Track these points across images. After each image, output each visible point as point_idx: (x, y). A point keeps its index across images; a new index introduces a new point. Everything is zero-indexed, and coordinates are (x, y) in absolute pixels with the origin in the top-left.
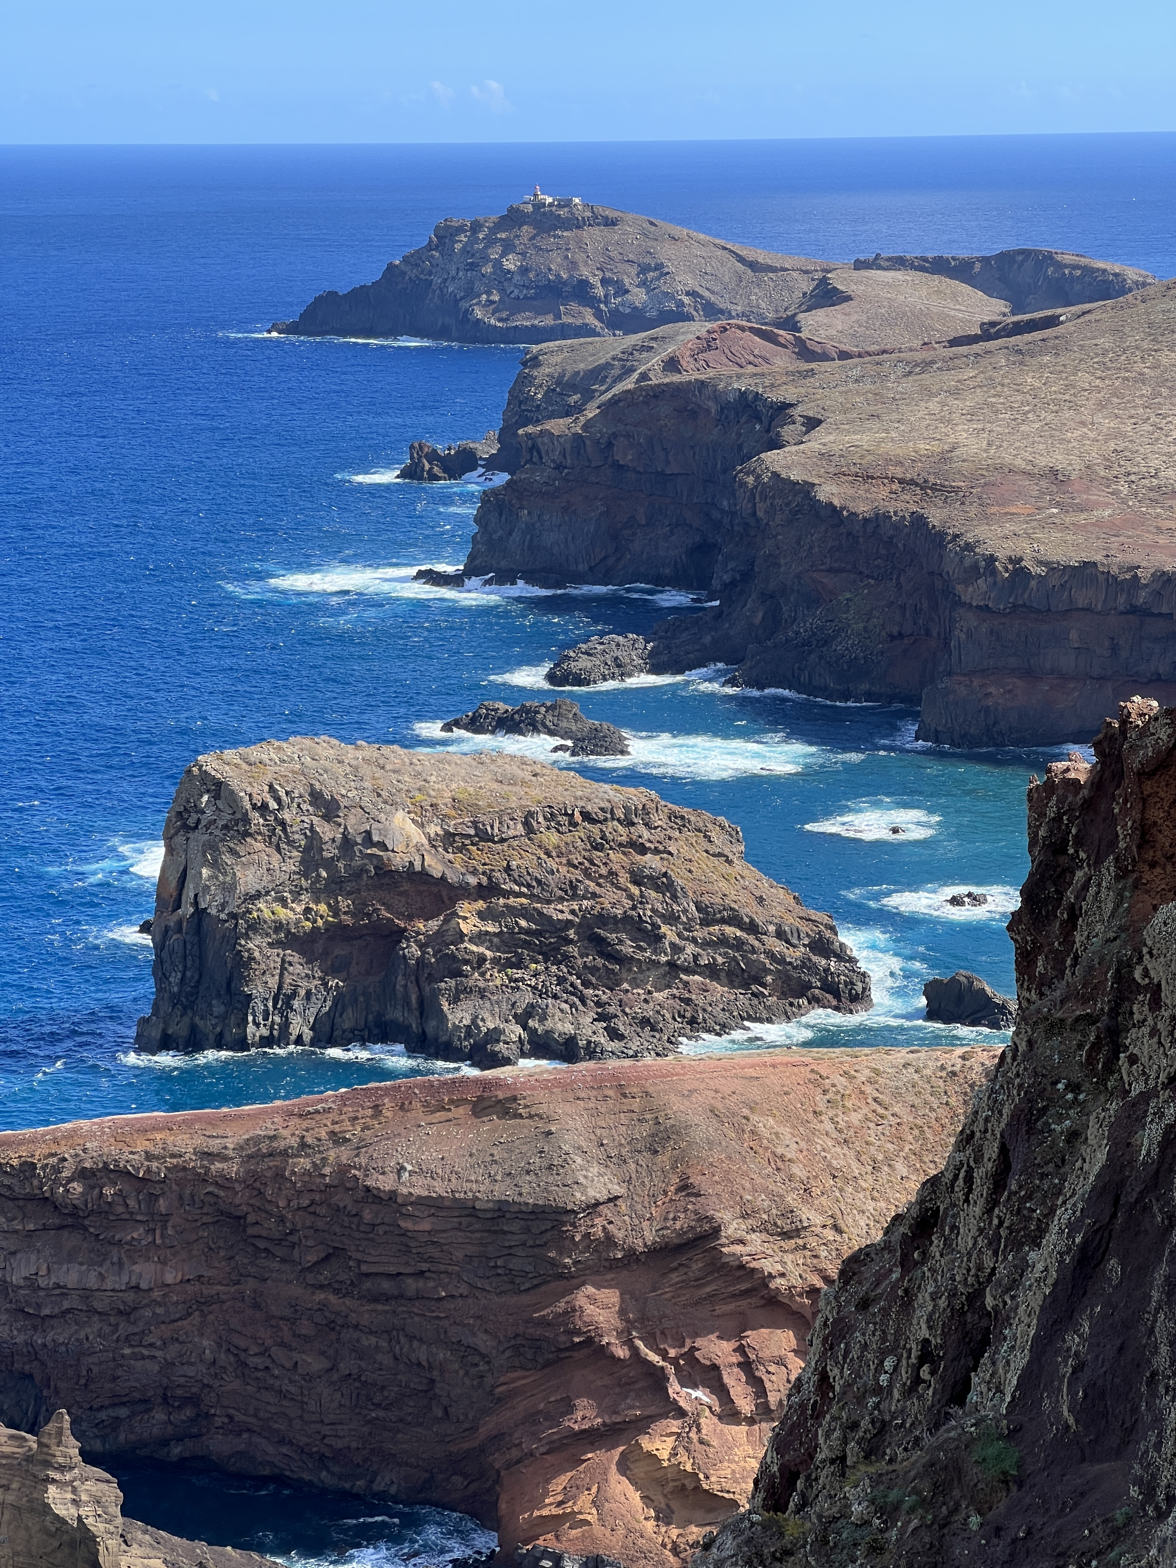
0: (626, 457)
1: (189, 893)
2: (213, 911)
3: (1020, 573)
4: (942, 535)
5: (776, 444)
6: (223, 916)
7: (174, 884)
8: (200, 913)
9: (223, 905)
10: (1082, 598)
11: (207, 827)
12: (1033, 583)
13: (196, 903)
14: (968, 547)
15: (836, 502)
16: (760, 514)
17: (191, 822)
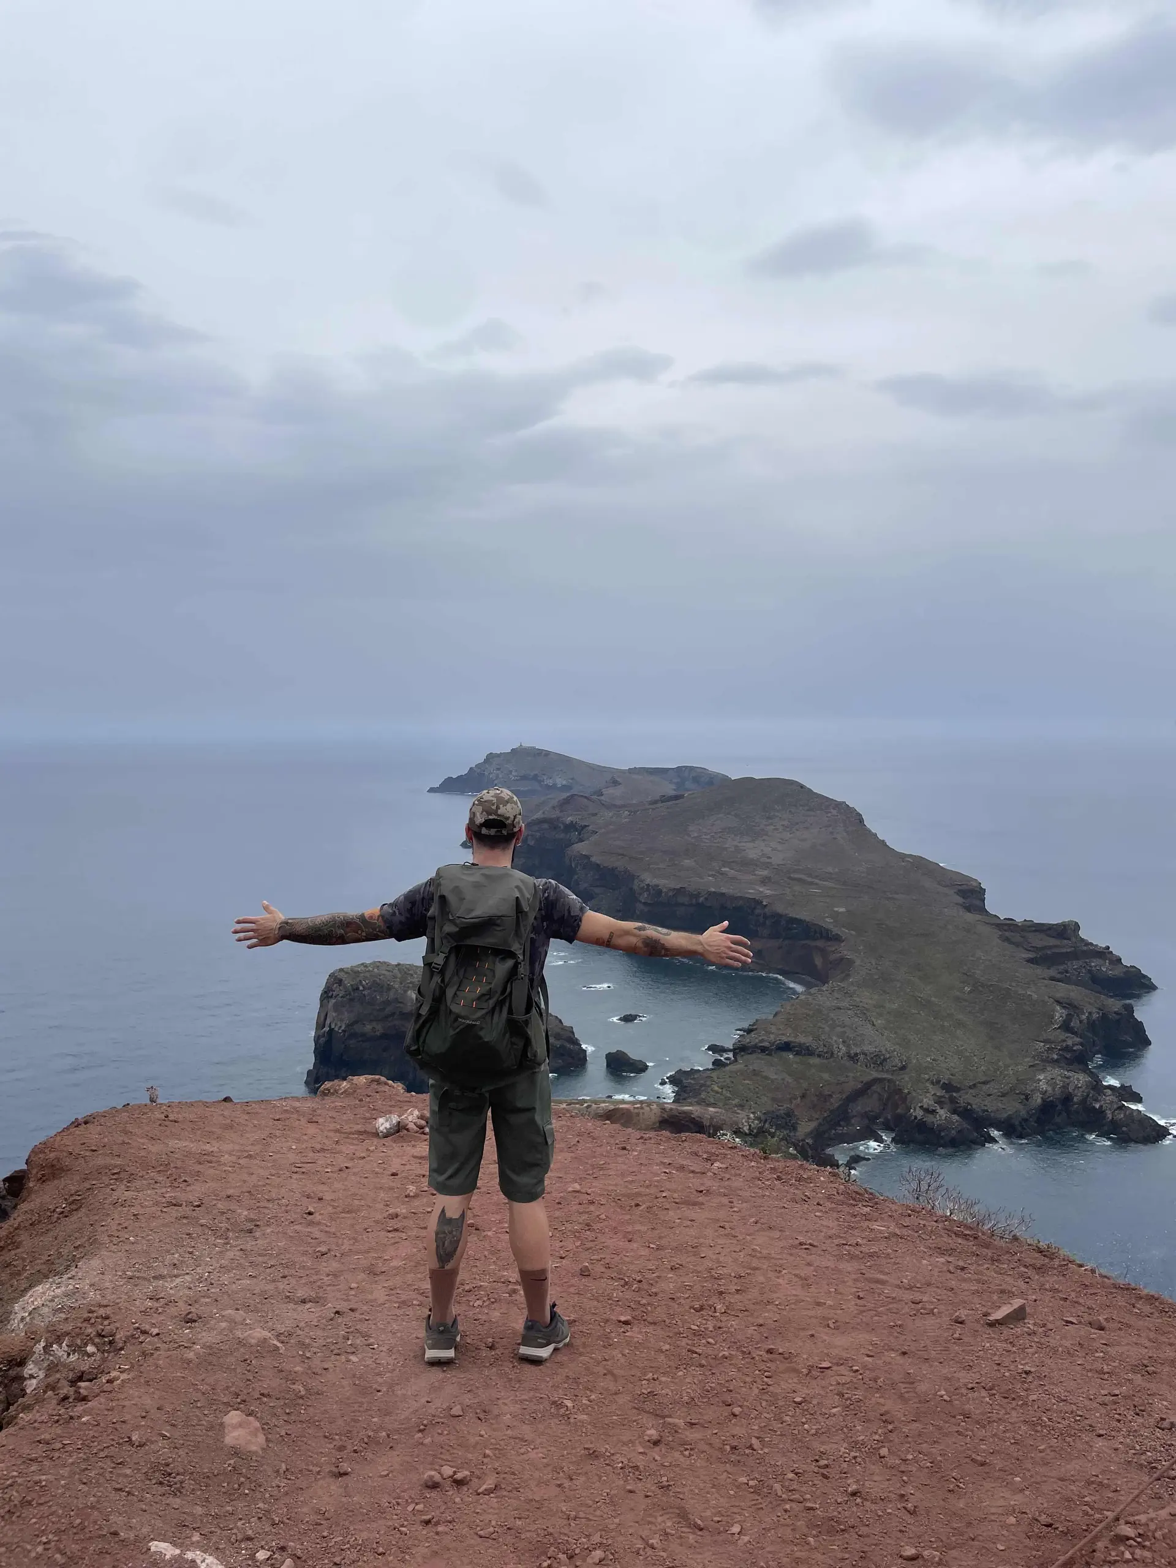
0: (532, 843)
1: (328, 1022)
2: (336, 1029)
3: (660, 892)
4: (634, 875)
5: (581, 840)
6: (340, 1031)
7: (322, 1019)
8: (331, 1030)
9: (340, 1027)
10: (681, 899)
11: (336, 997)
12: (663, 894)
13: (330, 1026)
14: (642, 881)
15: (598, 862)
16: (573, 866)
17: (330, 994)
